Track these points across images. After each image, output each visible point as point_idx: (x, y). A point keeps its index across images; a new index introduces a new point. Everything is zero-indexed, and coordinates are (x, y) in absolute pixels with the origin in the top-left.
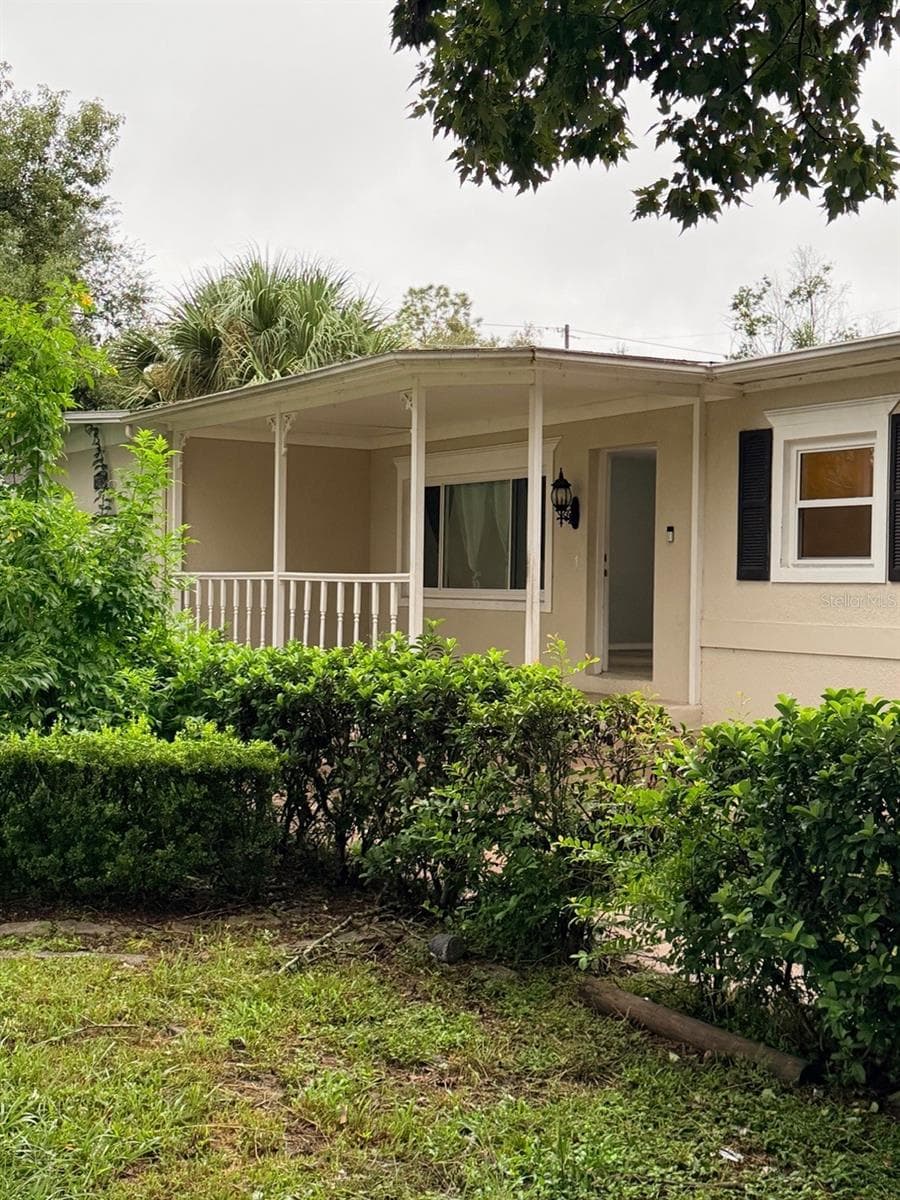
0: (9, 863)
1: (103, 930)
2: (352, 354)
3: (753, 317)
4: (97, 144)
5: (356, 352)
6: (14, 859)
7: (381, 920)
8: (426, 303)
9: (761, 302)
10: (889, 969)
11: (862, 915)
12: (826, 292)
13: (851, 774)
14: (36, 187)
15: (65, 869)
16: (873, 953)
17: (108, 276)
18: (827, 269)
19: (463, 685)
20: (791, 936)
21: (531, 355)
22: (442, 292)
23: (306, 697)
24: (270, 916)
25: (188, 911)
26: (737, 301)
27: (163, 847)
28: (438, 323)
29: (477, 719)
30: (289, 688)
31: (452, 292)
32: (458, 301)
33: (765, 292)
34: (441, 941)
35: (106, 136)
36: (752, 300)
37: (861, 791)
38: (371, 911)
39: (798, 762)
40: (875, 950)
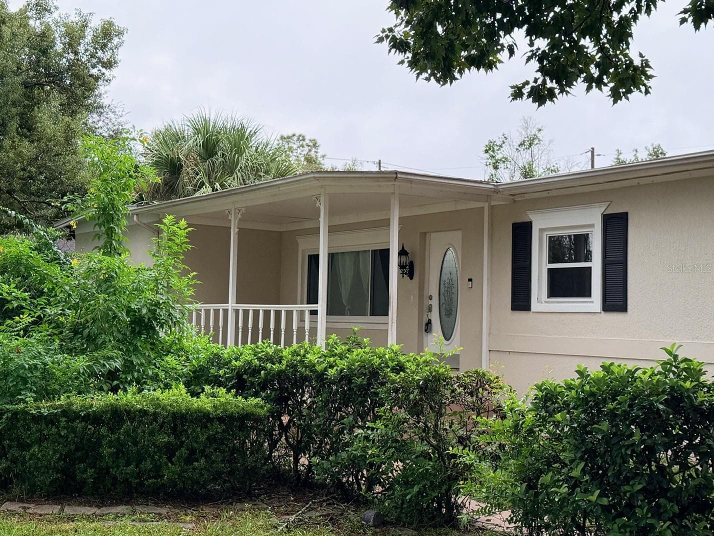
0: (105, 471)
1: (164, 511)
2: (262, 174)
3: (497, 158)
4: (110, 44)
5: (265, 173)
6: (108, 468)
7: (327, 504)
8: (291, 145)
9: (501, 149)
10: (649, 515)
11: (632, 486)
12: (539, 144)
13: (626, 407)
14: (73, 70)
15: (139, 475)
16: (640, 507)
17: (101, 124)
18: (540, 130)
19: (380, 364)
20: (593, 498)
21: (395, 176)
22: (301, 138)
23: (280, 372)
24: (260, 503)
25: (211, 501)
26: (487, 148)
27: (197, 461)
28: (298, 157)
29: (393, 382)
30: (269, 367)
31: (307, 138)
32: (311, 144)
33: (504, 143)
34: (370, 514)
35: (116, 41)
36: (496, 148)
37: (632, 416)
38: (321, 500)
39: (594, 401)
40: (640, 505)
